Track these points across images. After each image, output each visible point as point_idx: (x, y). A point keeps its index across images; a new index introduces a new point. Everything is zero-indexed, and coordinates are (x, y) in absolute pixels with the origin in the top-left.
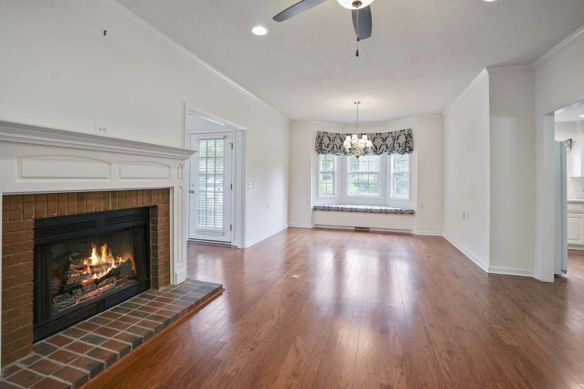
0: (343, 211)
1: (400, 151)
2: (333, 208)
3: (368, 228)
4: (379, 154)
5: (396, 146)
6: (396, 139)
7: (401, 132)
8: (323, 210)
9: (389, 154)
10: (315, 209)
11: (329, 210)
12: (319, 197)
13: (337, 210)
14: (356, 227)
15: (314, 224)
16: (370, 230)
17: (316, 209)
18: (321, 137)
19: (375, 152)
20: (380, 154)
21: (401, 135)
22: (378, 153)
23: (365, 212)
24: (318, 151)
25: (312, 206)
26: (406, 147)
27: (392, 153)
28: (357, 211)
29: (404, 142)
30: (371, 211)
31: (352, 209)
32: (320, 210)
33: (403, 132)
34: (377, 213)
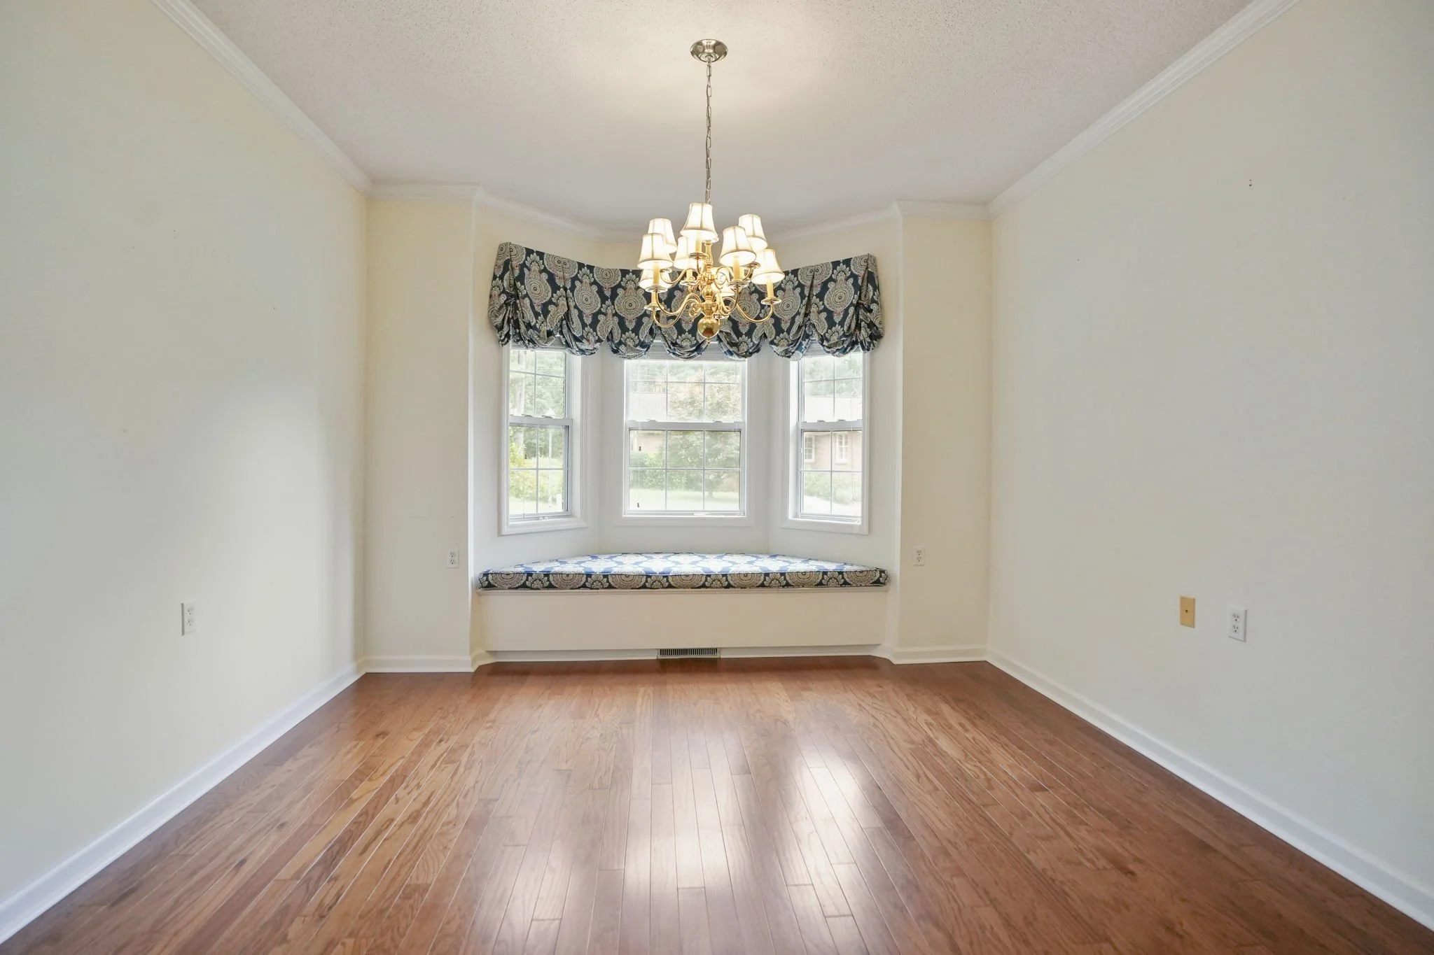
0: (610, 587)
1: (834, 339)
2: (568, 575)
3: (715, 650)
4: (748, 354)
5: (819, 320)
6: (817, 296)
7: (834, 268)
8: (524, 586)
9: (787, 354)
10: (489, 583)
11: (551, 586)
12: (505, 530)
13: (584, 586)
14: (663, 652)
15: (482, 651)
16: (722, 657)
17: (490, 586)
18: (513, 269)
19: (732, 344)
20: (751, 354)
21: (835, 281)
22: (744, 348)
23: (704, 586)
24: (500, 328)
25: (473, 572)
26: (858, 327)
27: (799, 348)
28: (670, 586)
29: (852, 304)
30: (726, 583)
31: (648, 576)
32: (510, 588)
33: (843, 266)
34: (751, 587)
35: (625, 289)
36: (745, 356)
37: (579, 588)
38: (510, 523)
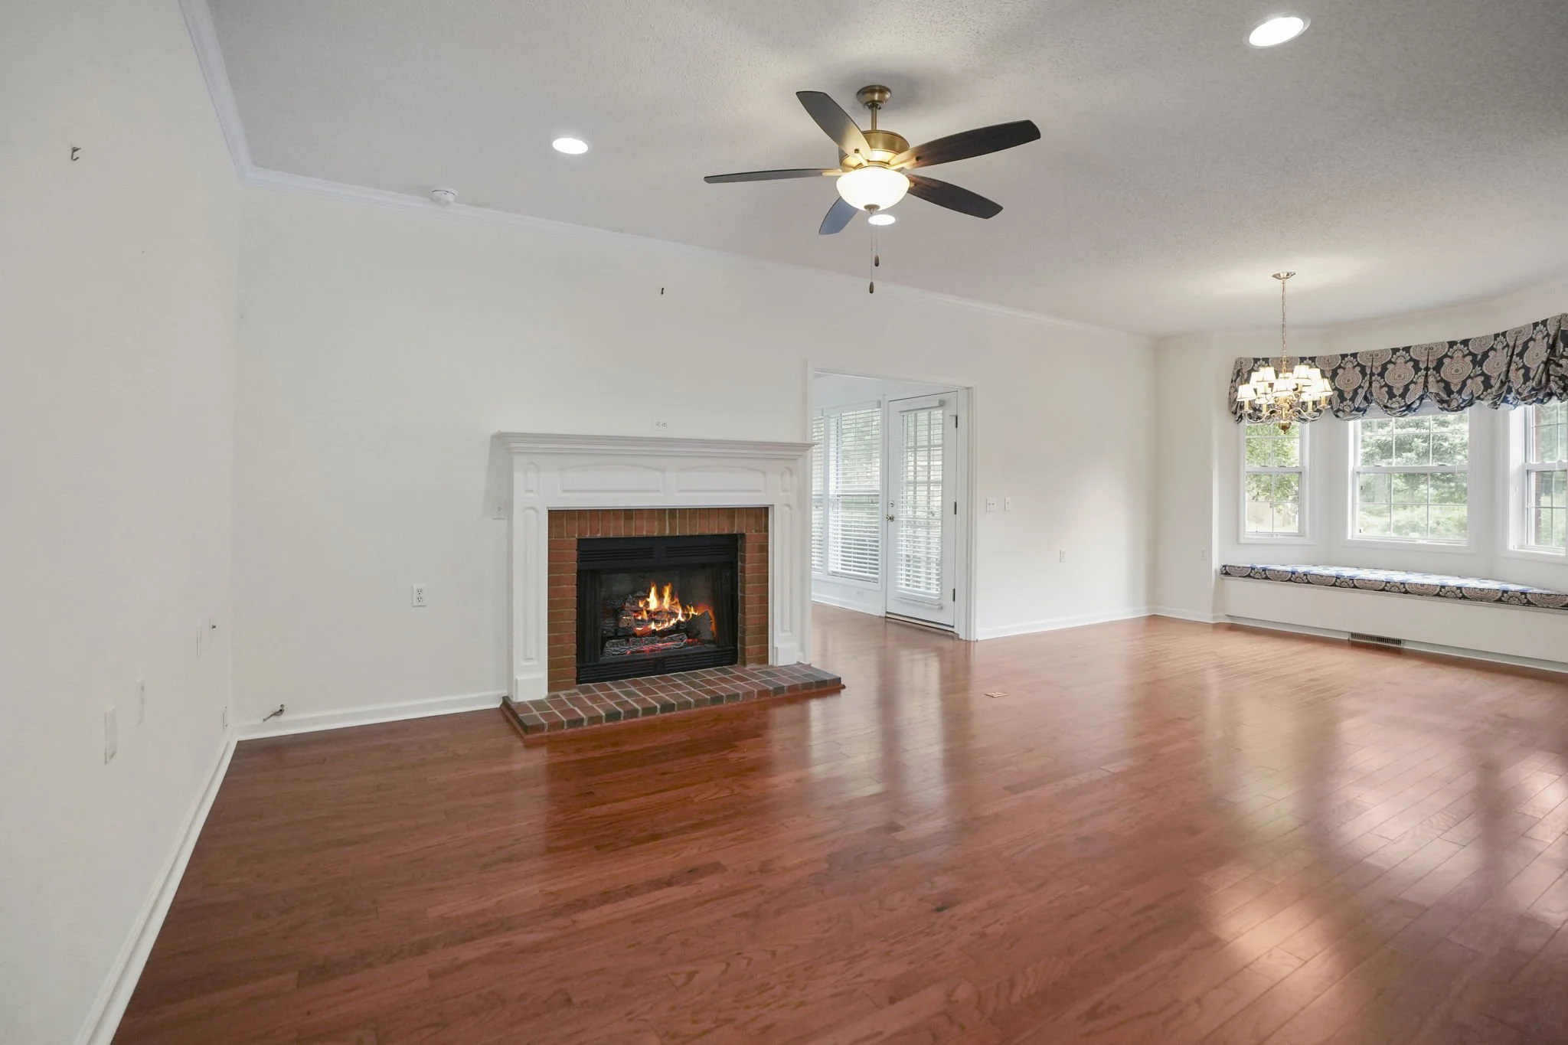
0: (1309, 582)
1: (1525, 394)
2: (1278, 572)
3: (1398, 642)
4: (1459, 408)
5: (1517, 378)
6: (1517, 355)
7: (1535, 329)
8: (1249, 576)
9: (1495, 405)
10: (1227, 572)
11: (1267, 578)
12: (1242, 541)
13: (1290, 580)
14: (1353, 635)
15: (1221, 614)
16: (1405, 647)
17: (1227, 574)
18: (1243, 374)
19: (1441, 401)
20: (1463, 408)
21: (1534, 340)
22: (1454, 404)
23: (1383, 590)
24: (1235, 413)
25: (1216, 565)
26: (1548, 380)
27: (1505, 400)
28: (1355, 587)
29: (1543, 362)
30: (1405, 590)
31: (1337, 578)
32: (1240, 577)
33: (1541, 327)
34: (1428, 595)
35: (1344, 369)
36: (1456, 411)
37: (1286, 581)
38: (1246, 536)
